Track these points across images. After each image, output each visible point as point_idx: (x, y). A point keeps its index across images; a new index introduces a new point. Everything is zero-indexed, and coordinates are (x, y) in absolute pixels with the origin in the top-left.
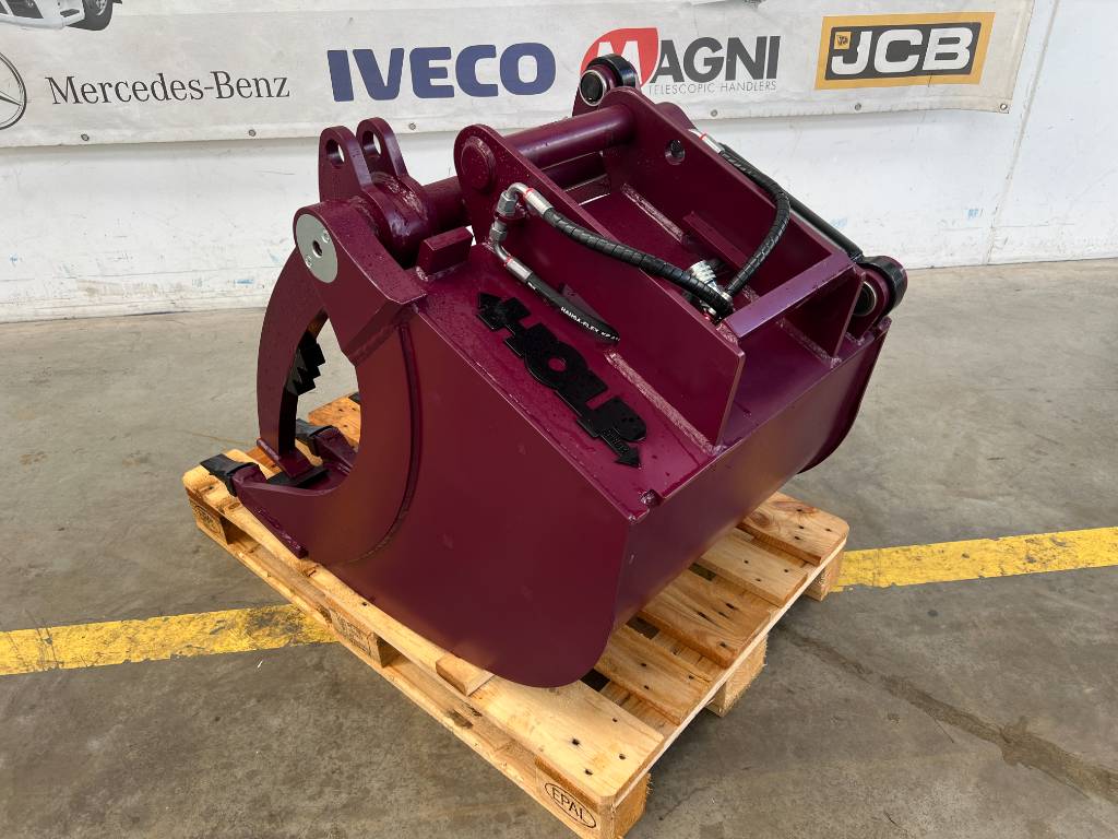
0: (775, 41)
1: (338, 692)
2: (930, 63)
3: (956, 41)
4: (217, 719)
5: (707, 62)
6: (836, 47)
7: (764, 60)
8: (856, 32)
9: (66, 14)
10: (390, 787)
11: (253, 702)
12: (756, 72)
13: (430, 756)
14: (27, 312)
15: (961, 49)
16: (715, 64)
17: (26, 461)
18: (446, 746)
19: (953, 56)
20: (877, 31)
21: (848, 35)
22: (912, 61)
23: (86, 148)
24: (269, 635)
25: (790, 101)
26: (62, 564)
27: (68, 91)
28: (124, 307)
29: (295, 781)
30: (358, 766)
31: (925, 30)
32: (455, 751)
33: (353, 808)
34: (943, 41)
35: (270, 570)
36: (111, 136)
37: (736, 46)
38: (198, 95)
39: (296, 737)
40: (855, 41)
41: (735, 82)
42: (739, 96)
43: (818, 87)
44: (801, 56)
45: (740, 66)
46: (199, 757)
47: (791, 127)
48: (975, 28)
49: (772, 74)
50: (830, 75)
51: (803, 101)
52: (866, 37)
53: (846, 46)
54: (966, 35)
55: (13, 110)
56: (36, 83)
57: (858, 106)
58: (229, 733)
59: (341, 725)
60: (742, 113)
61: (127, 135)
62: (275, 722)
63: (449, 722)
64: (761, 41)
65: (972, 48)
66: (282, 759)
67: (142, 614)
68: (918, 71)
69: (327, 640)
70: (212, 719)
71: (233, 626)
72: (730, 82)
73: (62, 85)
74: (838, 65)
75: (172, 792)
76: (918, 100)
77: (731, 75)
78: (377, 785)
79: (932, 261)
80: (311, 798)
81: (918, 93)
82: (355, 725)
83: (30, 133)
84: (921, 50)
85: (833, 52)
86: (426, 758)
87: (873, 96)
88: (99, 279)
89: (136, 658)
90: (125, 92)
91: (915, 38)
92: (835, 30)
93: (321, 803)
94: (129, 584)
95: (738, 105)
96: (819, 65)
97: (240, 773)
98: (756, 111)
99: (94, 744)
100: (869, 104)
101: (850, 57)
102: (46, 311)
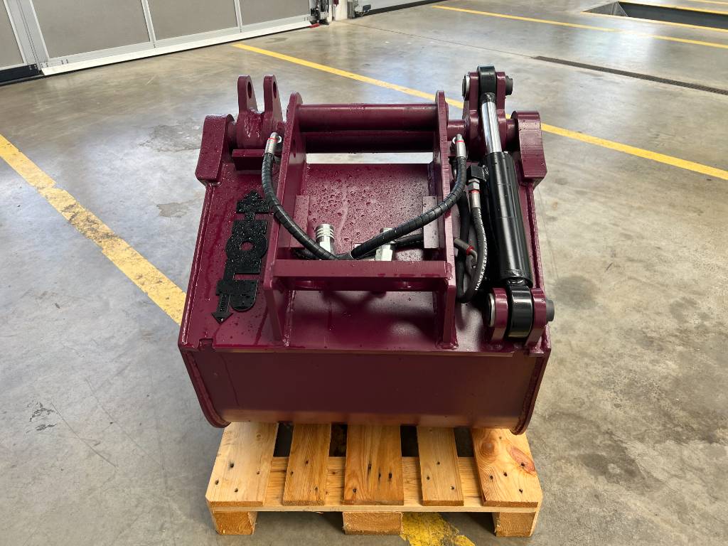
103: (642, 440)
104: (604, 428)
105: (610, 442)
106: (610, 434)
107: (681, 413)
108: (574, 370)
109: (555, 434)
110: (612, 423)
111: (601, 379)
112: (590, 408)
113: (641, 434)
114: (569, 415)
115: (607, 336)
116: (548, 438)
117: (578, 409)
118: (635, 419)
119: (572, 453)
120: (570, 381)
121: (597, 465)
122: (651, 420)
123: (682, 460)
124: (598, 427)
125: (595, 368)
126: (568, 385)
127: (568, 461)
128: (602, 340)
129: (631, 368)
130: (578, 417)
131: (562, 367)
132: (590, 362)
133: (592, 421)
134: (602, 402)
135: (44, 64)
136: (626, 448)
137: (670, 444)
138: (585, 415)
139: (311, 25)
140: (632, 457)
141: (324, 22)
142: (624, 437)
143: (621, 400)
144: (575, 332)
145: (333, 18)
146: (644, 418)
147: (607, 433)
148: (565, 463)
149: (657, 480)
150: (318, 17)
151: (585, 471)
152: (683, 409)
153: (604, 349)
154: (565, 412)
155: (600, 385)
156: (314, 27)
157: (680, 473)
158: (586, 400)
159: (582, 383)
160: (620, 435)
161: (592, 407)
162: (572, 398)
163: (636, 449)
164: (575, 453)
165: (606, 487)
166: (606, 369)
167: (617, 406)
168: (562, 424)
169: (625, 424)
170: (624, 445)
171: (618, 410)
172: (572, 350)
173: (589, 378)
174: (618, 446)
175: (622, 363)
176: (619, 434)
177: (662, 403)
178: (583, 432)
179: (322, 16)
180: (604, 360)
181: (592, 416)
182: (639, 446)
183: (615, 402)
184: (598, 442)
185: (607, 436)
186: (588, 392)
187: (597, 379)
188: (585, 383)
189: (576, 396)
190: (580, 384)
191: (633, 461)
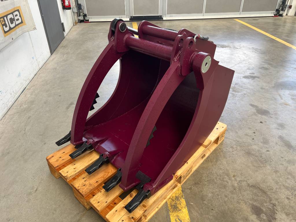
1: (198, 183)
2: (16, 22)
4: (212, 209)
6: (2, 23)
8: (3, 17)
10: (221, 169)
11: (205, 202)
13: (211, 163)
15: (18, 17)
18: (209, 161)
19: (19, 19)
22: (14, 22)
24: (180, 204)
29: (225, 187)
30: (217, 175)
32: (209, 159)
33: (228, 175)
34: (16, 16)
35: (155, 208)
39: (213, 189)
48: (18, 11)
52: (5, 18)
53: (4, 23)
58: (216, 205)
59: (207, 180)
62: (210, 195)
63: (204, 158)
65: (20, 16)
66: (220, 191)
68: (16, 25)
69: (181, 189)
70: (212, 211)
71: (178, 216)
75: (236, 213)
78: (221, 171)
80: (228, 182)
82: (207, 178)
84: (14, 19)
85: (3, 25)
86: (212, 164)
87: (13, 35)
91: (12, 16)
93: (228, 181)
96: (2, 30)
103: (287, 214)
104: (274, 202)
105: (271, 208)
106: (274, 205)
108: (279, 177)
109: (248, 192)
110: (278, 202)
111: (290, 186)
112: (274, 193)
113: (289, 213)
114: (261, 190)
116: (244, 192)
117: (268, 190)
118: (292, 207)
119: (250, 201)
120: (273, 180)
121: (257, 211)
124: (271, 200)
125: (291, 181)
126: (271, 181)
130: (264, 192)
131: (274, 173)
132: (291, 178)
133: (270, 197)
134: (281, 194)
135: (164, 16)
136: (277, 213)
138: (269, 193)
139: (274, 16)
140: (277, 217)
141: (281, 15)
142: (279, 209)
143: (292, 198)
144: (294, 165)
145: (287, 15)
147: (273, 204)
148: (244, 203)
150: (278, 13)
151: (249, 210)
154: (261, 188)
155: (287, 188)
156: (275, 17)
158: (275, 189)
159: (278, 183)
160: (279, 208)
161: (275, 193)
162: (268, 185)
164: (251, 202)
165: (254, 219)
167: (288, 198)
168: (255, 191)
169: (285, 206)
170: (277, 212)
171: (286, 200)
172: (286, 170)
173: (284, 183)
174: (274, 211)
178: (262, 198)
179: (281, 12)
181: (272, 195)
182: (284, 216)
183: (288, 197)
184: (265, 205)
185: (272, 205)
186: (278, 187)
187: (288, 185)
188: (280, 184)
189: (271, 186)
190: (277, 183)
191: (275, 219)
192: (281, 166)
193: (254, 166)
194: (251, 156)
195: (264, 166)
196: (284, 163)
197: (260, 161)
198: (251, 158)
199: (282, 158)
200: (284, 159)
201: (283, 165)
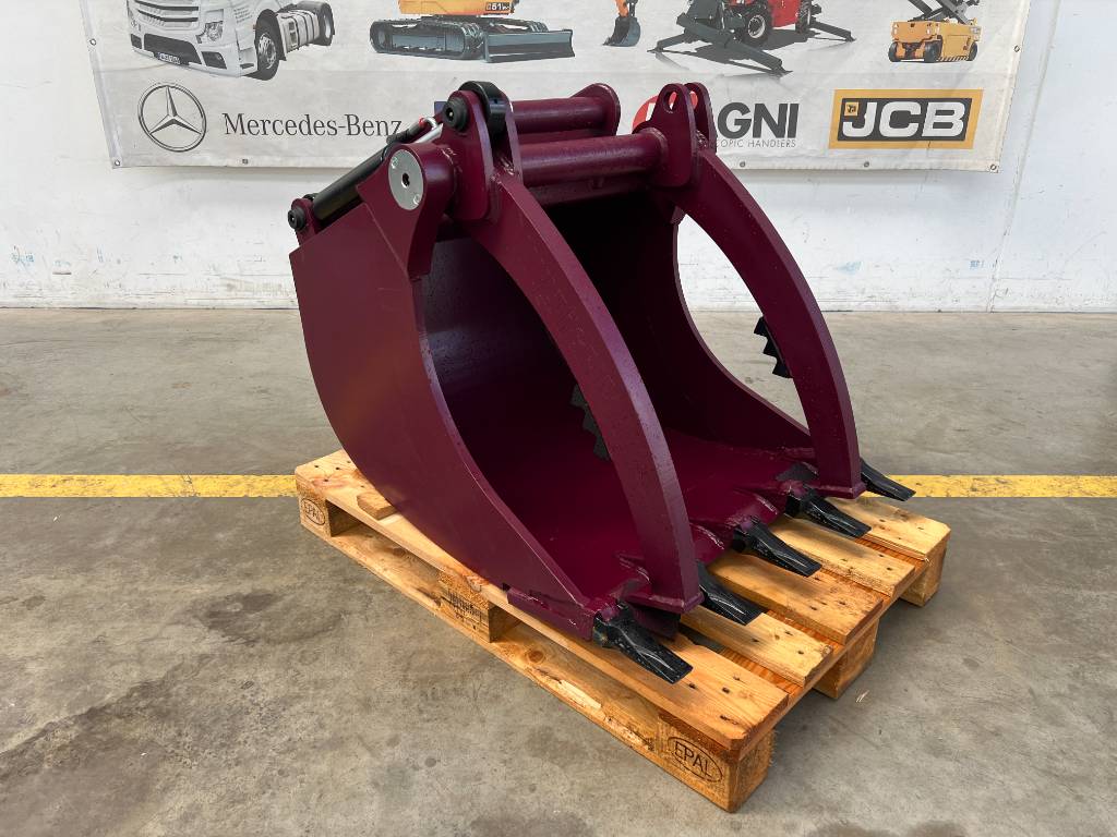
0: (795, 107)
2: (928, 131)
3: (951, 113)
5: (737, 122)
6: (846, 114)
7: (785, 123)
8: (863, 103)
9: (243, 66)
12: (778, 131)
14: (179, 300)
15: (956, 120)
16: (744, 124)
17: (175, 386)
19: (949, 125)
20: (881, 103)
21: (856, 104)
22: (912, 128)
23: (246, 171)
25: (808, 157)
26: (200, 443)
27: (238, 125)
28: (254, 302)
31: (924, 103)
34: (939, 113)
36: (265, 161)
37: (761, 110)
38: (333, 132)
40: (863, 110)
41: (761, 140)
42: (764, 151)
43: (830, 147)
44: (817, 120)
45: (765, 127)
46: (297, 547)
47: (809, 180)
48: (967, 102)
49: (792, 134)
50: (842, 137)
51: (818, 158)
52: (872, 107)
53: (856, 114)
54: (959, 109)
55: (195, 137)
56: (214, 117)
57: (867, 164)
60: (766, 165)
61: (276, 161)
64: (783, 107)
65: (965, 119)
67: (259, 473)
68: (918, 136)
72: (756, 140)
73: (234, 119)
74: (848, 129)
75: (275, 563)
76: (920, 161)
77: (757, 134)
79: (938, 305)
81: (919, 156)
83: (204, 157)
84: (920, 119)
85: (843, 119)
87: (879, 156)
88: (239, 278)
89: (252, 495)
90: (280, 127)
91: (915, 109)
92: (845, 100)
94: (249, 456)
95: (763, 159)
96: (832, 128)
97: (324, 557)
98: (778, 165)
99: (220, 536)
100: (876, 163)
101: (858, 122)
102: (193, 302)
103: (203, 658)
105: (247, 632)
106: (250, 642)
107: (138, 732)
108: (339, 703)
109: (323, 604)
110: (251, 655)
111: (287, 712)
112: (288, 660)
113: (204, 665)
114: (315, 634)
115: (307, 820)
116: (329, 597)
118: (215, 680)
119: (292, 597)
120: (336, 680)
121: (256, 602)
122: (191, 692)
123: (140, 662)
124: (268, 641)
125: (304, 729)
126: (336, 672)
127: (292, 588)
128: (313, 802)
129: (238, 768)
130: (302, 637)
131: (361, 695)
132: (319, 735)
133: (280, 643)
134: (273, 676)
136: (223, 636)
137: (157, 674)
138: (293, 647)
140: (213, 631)
142: (229, 648)
143: (244, 697)
144: (376, 784)
146: (202, 690)
147: (254, 641)
149: (178, 623)
151: (269, 588)
152: (134, 741)
153: (302, 781)
154: (321, 635)
155: (286, 702)
157: (143, 647)
158: (299, 667)
159: (316, 688)
160: (234, 648)
161: (286, 663)
162: (322, 658)
163: (211, 641)
164: (288, 599)
165: (239, 587)
166: (286, 738)
167: (248, 685)
169: (231, 665)
170: (226, 639)
171: (245, 678)
172: (360, 738)
173: (309, 704)
174: (236, 634)
175: (258, 769)
176: (237, 649)
177: (172, 732)
178: (288, 625)
180: (294, 755)
181: (283, 650)
182: (205, 648)
183: (254, 688)
184: (263, 624)
185: (253, 637)
186: (301, 680)
187: (293, 710)
188: (311, 692)
189: (317, 663)
190: (319, 684)
191: (210, 628)
192: (388, 733)
193: (414, 653)
194: (468, 662)
195: (405, 679)
196: (399, 753)
197: (437, 679)
198: (460, 660)
199: (431, 762)
200: (422, 764)
201: (393, 742)
